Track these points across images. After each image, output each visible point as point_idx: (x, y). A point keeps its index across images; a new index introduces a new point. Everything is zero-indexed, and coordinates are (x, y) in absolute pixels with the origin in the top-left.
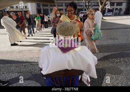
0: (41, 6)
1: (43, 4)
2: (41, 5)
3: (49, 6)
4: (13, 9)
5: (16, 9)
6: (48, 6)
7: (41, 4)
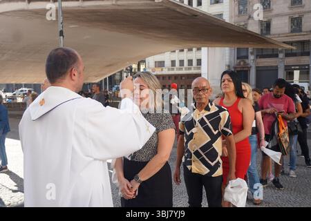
0: (252, 57)
1: (258, 49)
2: (252, 53)
3: (281, 56)
4: (162, 70)
5: (169, 70)
6: (277, 56)
7: (250, 50)
